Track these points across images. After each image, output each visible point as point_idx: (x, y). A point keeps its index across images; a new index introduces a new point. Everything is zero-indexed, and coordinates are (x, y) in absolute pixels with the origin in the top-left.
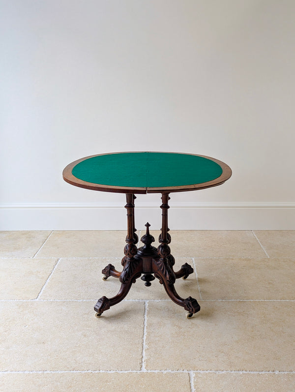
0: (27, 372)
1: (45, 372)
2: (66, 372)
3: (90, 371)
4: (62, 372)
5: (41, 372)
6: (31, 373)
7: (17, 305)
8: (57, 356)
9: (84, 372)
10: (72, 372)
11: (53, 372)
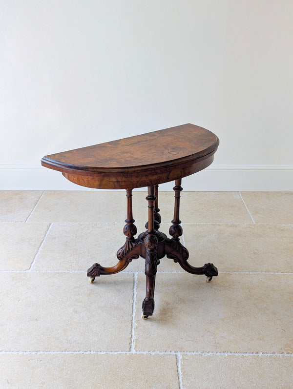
0: (21, 353)
1: (38, 353)
2: (59, 352)
3: (81, 352)
4: (54, 353)
5: (34, 353)
6: (25, 353)
7: (11, 277)
8: (50, 335)
9: (75, 353)
10: (64, 352)
11: (46, 353)
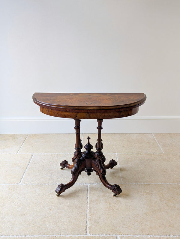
0: (15, 236)
1: (26, 236)
2: (40, 236)
3: (54, 235)
4: (37, 236)
5: (24, 236)
6: (18, 237)
9: (50, 236)
10: (43, 236)
11: (31, 236)
